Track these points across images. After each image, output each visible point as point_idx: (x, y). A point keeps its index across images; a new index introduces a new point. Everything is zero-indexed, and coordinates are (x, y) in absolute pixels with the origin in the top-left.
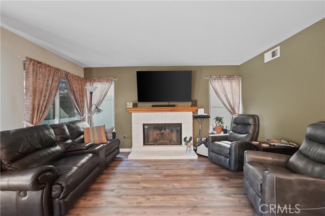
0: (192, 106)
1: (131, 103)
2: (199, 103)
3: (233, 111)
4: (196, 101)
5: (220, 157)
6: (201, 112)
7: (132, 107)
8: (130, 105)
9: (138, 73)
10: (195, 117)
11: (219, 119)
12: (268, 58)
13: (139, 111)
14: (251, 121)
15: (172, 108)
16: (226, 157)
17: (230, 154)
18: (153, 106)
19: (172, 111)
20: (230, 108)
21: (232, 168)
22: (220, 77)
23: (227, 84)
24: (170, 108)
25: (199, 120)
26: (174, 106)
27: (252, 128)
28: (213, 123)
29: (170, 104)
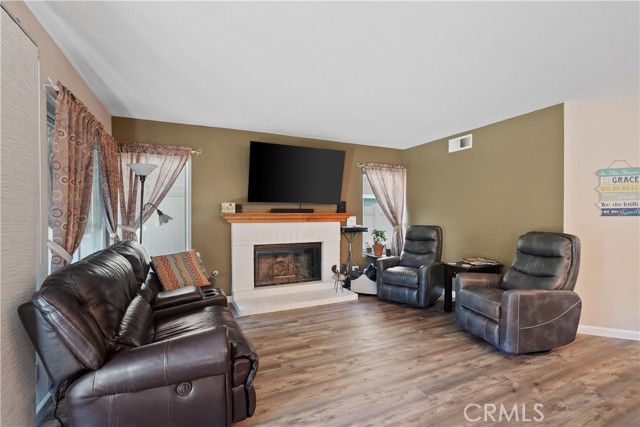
0: (338, 211)
1: (234, 205)
2: (349, 207)
3: (395, 223)
4: (344, 203)
5: (401, 290)
6: (351, 222)
7: (234, 211)
8: (229, 208)
9: (254, 145)
10: (345, 231)
11: (377, 233)
12: (454, 146)
13: (250, 220)
14: (433, 235)
15: (309, 214)
16: (412, 288)
17: (419, 283)
18: (274, 211)
19: (309, 220)
20: (391, 216)
21: (422, 303)
22: (379, 165)
23: (388, 176)
24: (306, 215)
25: (348, 235)
26: (311, 211)
27: (436, 243)
28: (368, 240)
29: (304, 207)
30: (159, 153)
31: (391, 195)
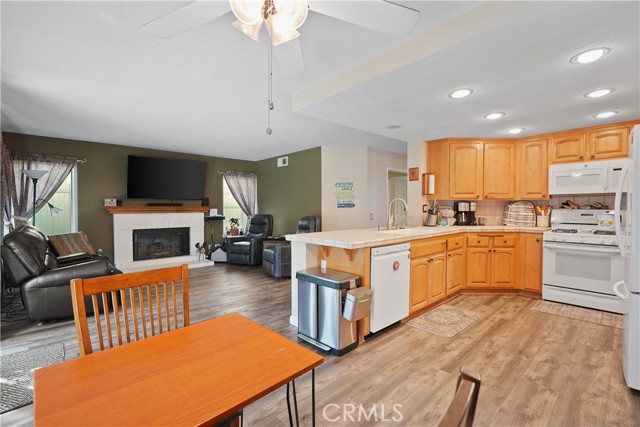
0: (202, 205)
1: (115, 200)
2: (211, 202)
3: (248, 211)
4: (207, 200)
5: (240, 256)
6: (214, 213)
7: (115, 205)
8: (111, 202)
9: (131, 158)
10: (208, 220)
11: (234, 221)
12: (280, 163)
13: (128, 211)
14: (266, 221)
15: (177, 206)
16: (246, 254)
17: (250, 250)
19: (178, 211)
20: (245, 208)
21: (252, 263)
22: (235, 173)
23: (243, 181)
24: (175, 208)
25: (211, 222)
26: (180, 205)
27: (267, 226)
28: (227, 225)
29: (174, 202)
30: (47, 161)
31: (245, 193)
